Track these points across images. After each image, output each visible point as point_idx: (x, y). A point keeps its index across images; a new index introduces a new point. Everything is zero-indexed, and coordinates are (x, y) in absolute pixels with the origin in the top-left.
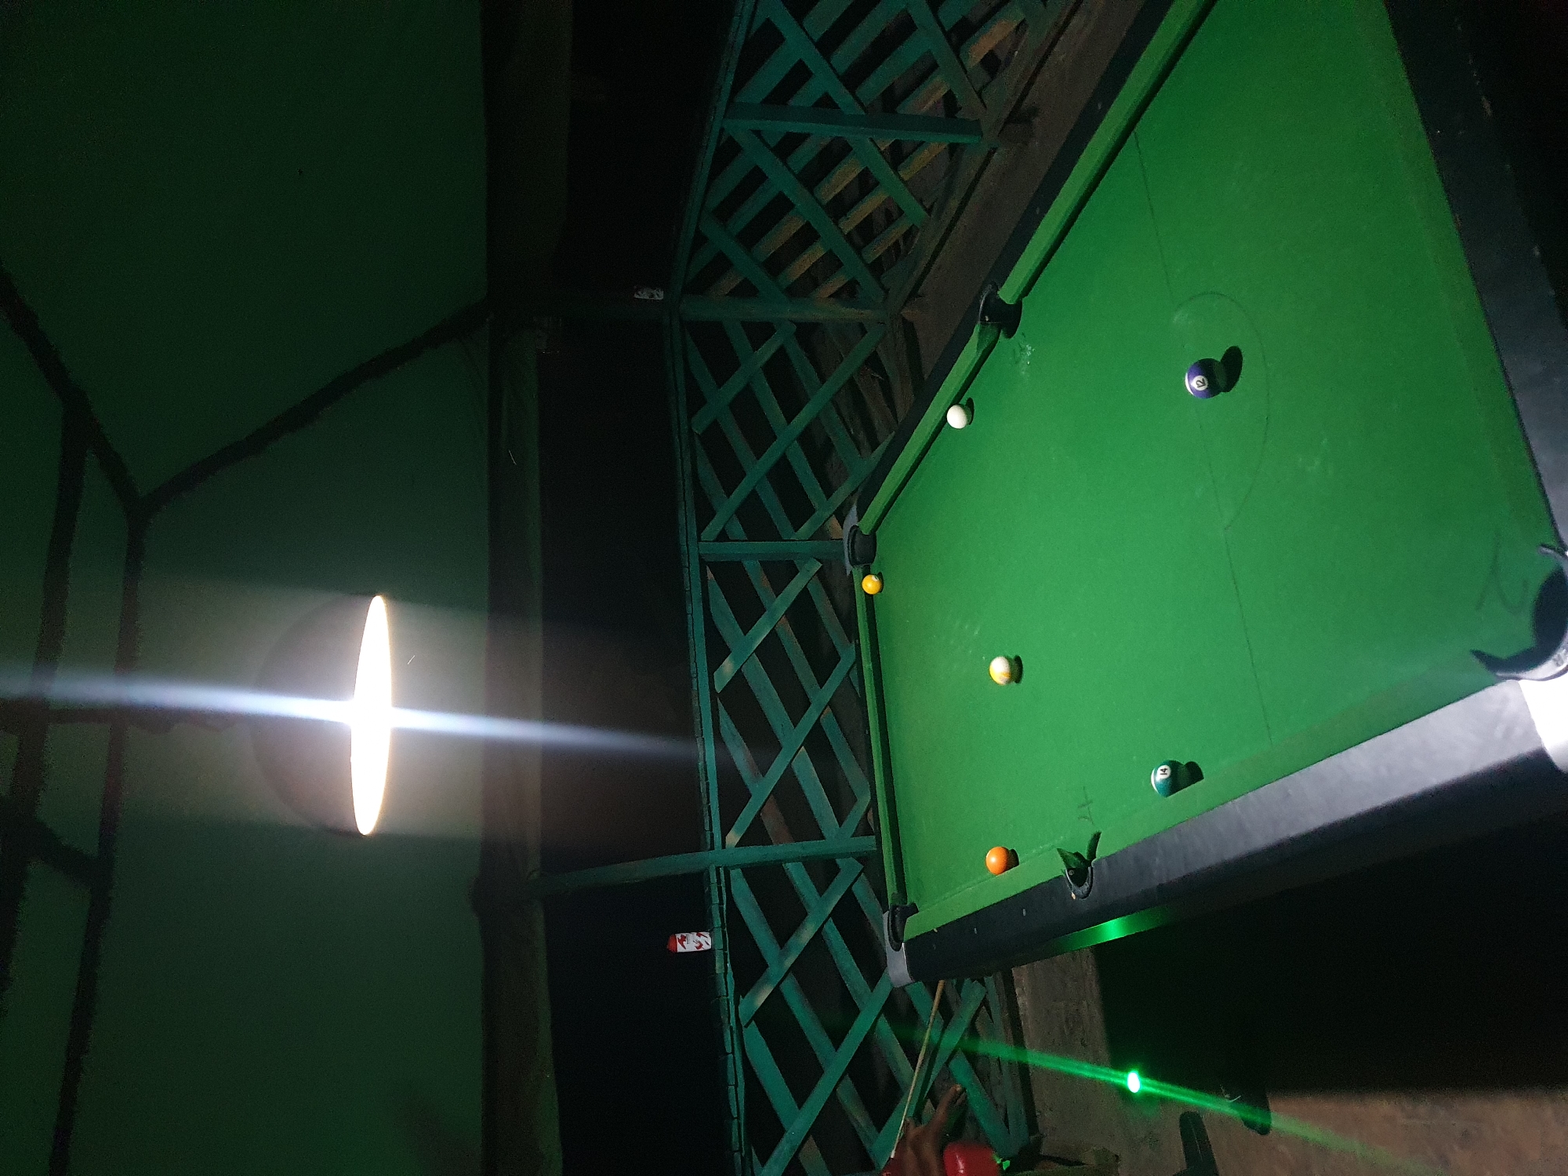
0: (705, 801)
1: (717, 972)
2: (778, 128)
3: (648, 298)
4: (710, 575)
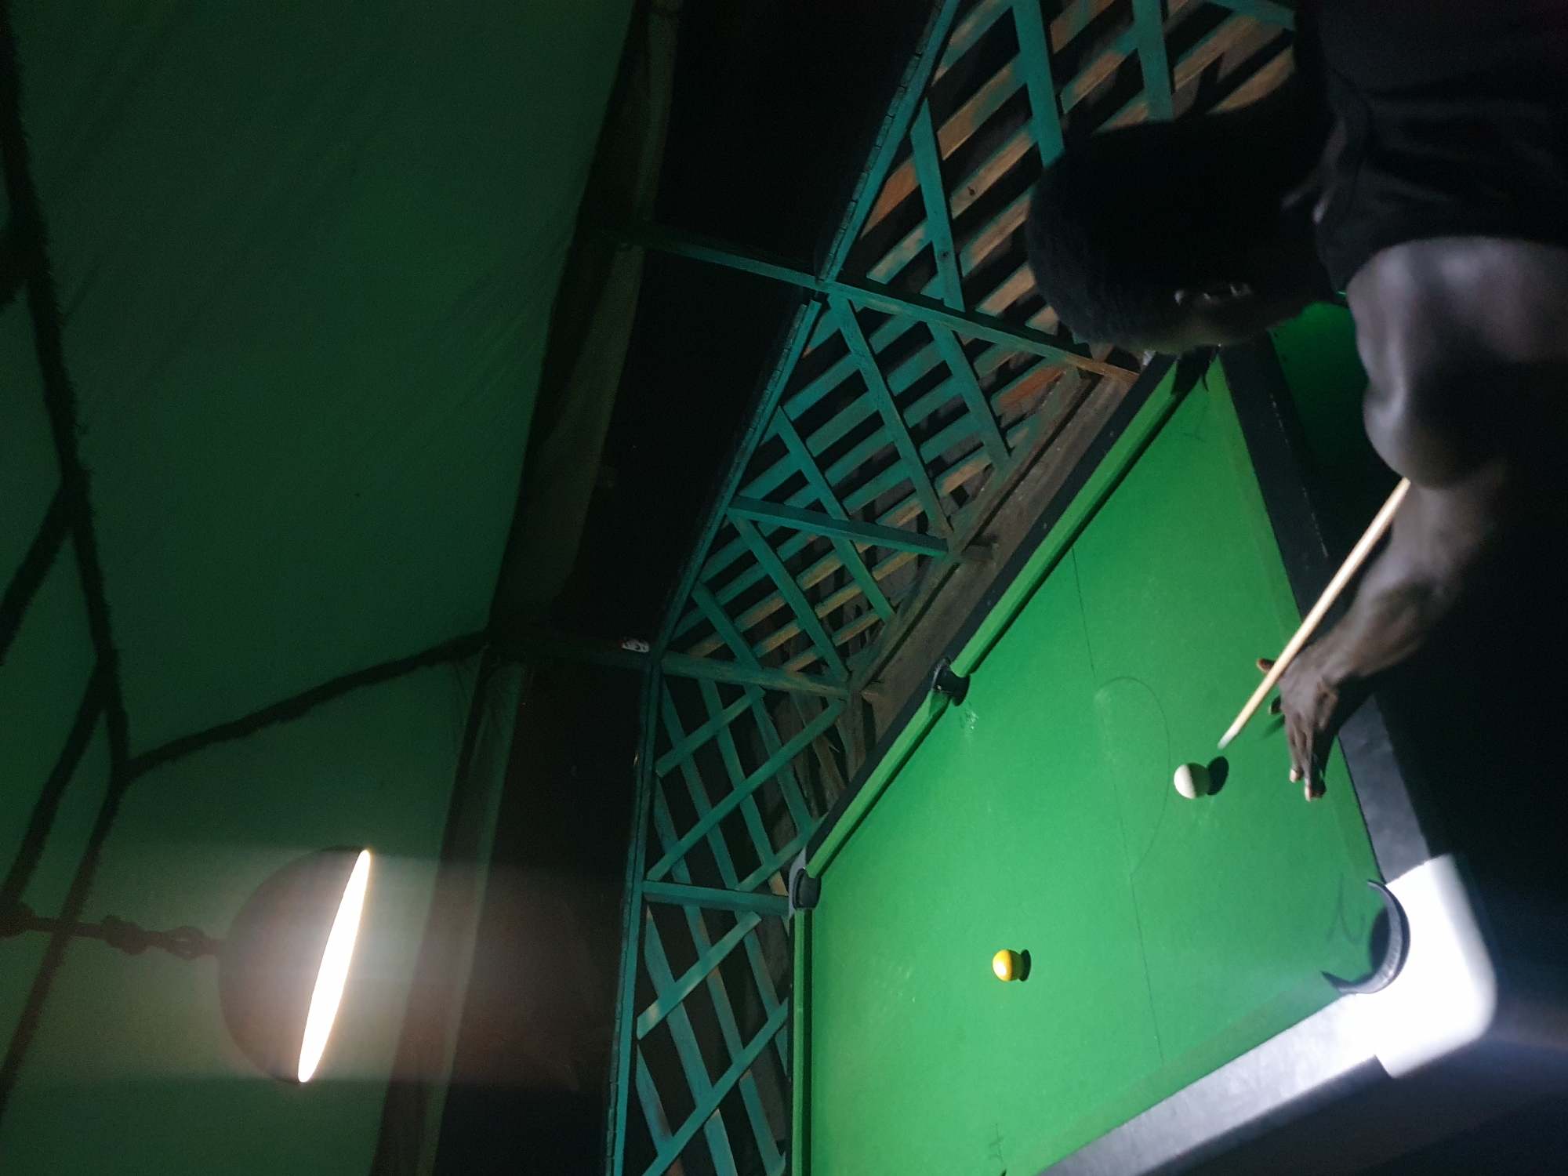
3: (634, 649)
4: (649, 915)
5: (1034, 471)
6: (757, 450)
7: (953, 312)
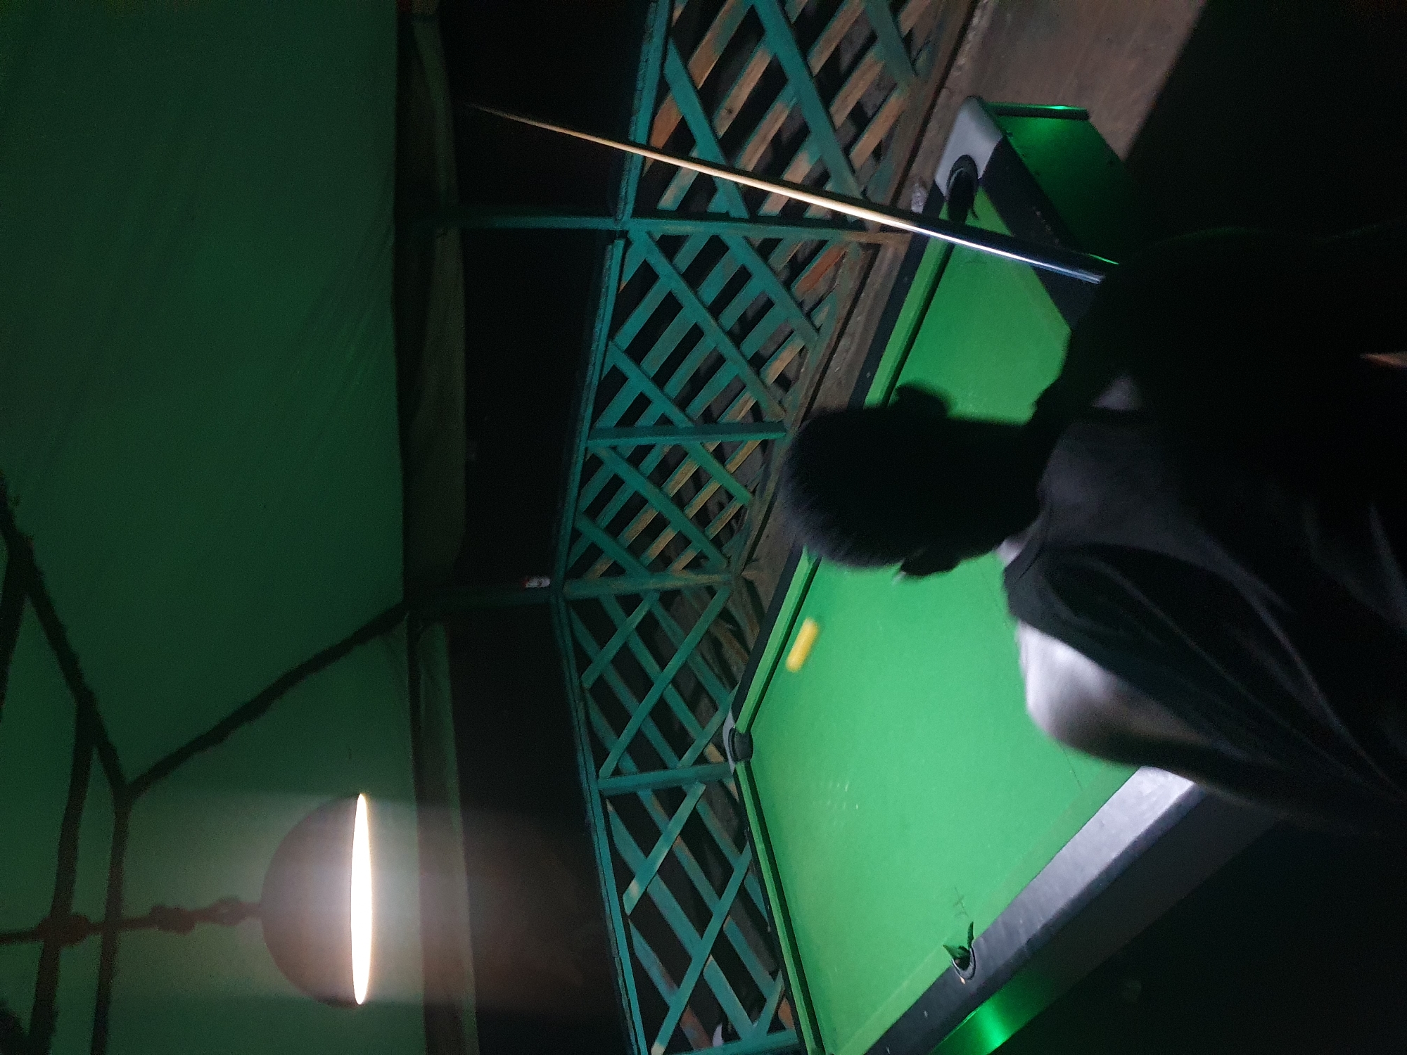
0: (628, 1017)
2: (629, 444)
3: (537, 585)
4: (610, 808)
5: (842, 343)
6: (601, 384)
7: (741, 220)
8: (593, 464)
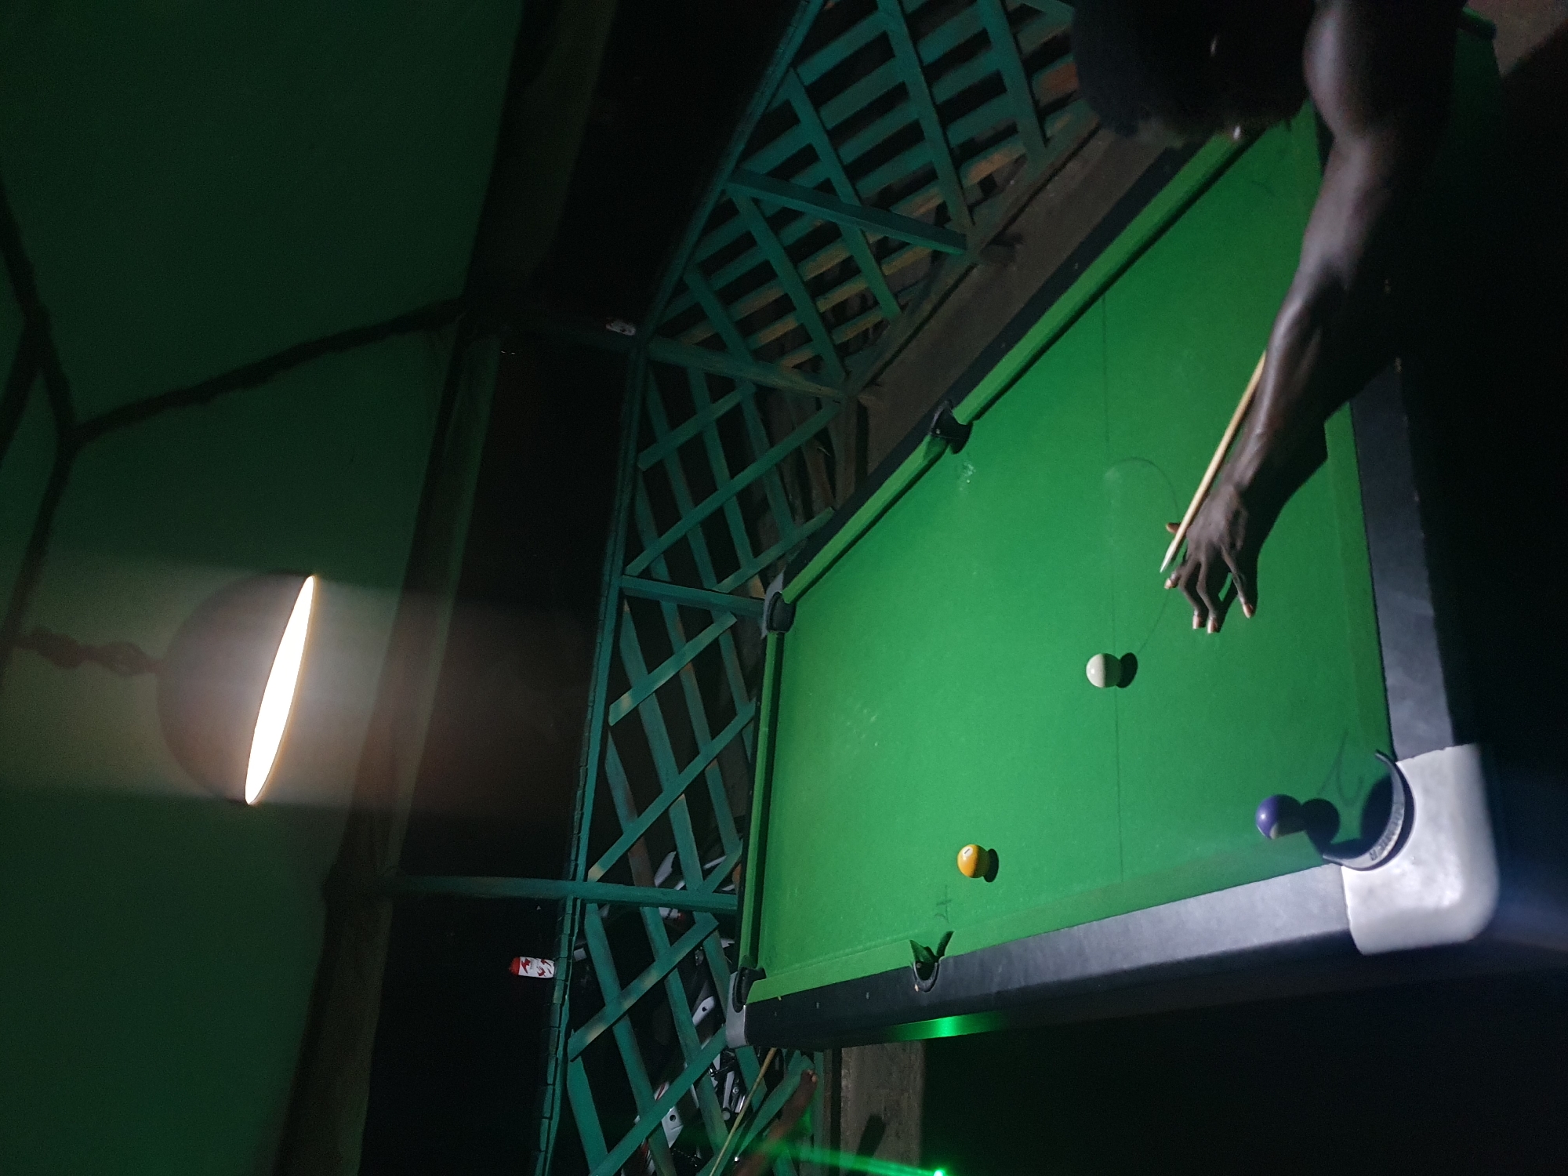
0: (576, 832)
1: (554, 1002)
2: (777, 201)
3: (619, 331)
4: (626, 608)
5: (1070, 165)
6: (765, 116)
8: (726, 211)
